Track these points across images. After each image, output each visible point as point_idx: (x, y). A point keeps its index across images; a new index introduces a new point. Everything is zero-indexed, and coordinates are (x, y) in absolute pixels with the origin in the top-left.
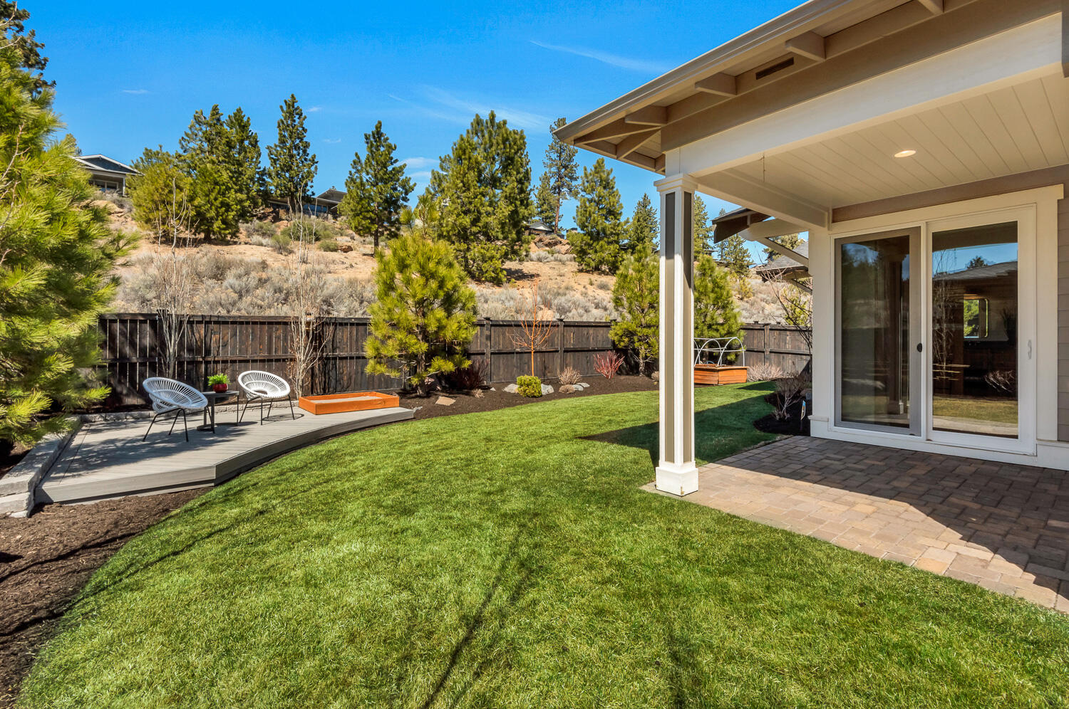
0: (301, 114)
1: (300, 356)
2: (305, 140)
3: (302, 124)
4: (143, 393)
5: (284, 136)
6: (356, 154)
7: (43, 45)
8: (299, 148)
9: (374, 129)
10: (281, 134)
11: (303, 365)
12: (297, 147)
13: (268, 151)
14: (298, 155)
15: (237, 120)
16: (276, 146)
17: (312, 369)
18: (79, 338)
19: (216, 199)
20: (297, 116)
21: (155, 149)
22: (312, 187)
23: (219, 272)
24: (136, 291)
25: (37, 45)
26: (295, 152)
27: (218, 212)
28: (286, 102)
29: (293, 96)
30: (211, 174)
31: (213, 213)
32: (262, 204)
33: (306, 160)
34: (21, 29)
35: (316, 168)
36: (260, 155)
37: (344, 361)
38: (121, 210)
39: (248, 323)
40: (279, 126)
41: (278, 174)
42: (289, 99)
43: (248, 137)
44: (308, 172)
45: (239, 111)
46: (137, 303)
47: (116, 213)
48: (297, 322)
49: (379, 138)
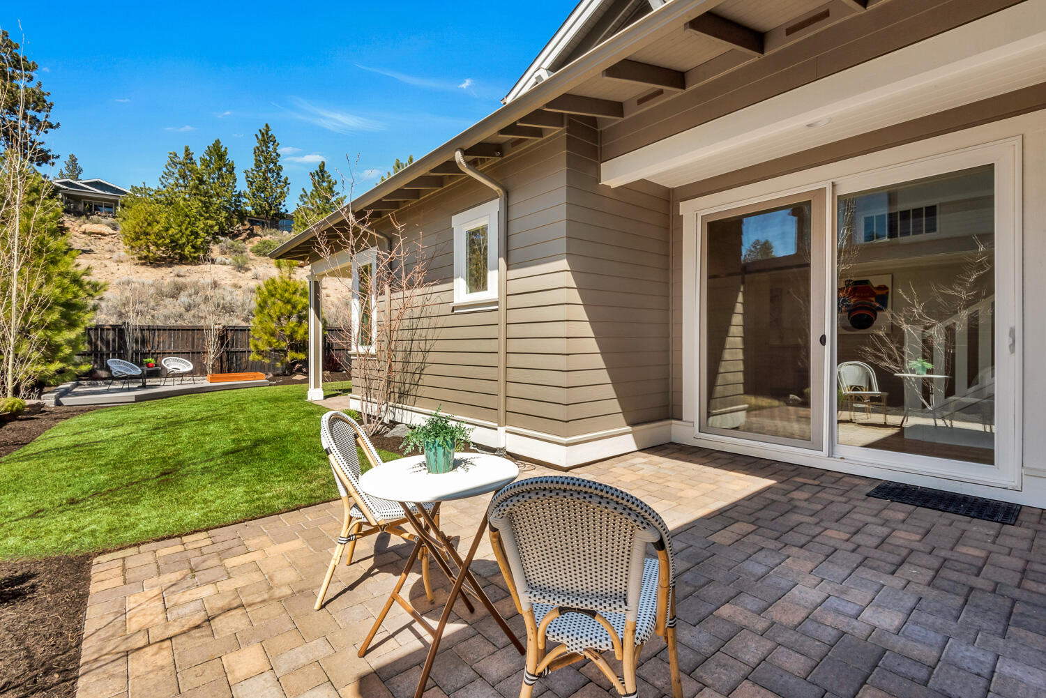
0: (275, 141)
1: (211, 350)
2: (278, 164)
3: (275, 149)
4: (108, 369)
5: (260, 161)
6: (303, 189)
7: (49, 93)
8: (273, 171)
9: (318, 169)
10: (256, 160)
11: (212, 356)
12: (271, 171)
13: (245, 174)
14: (273, 177)
15: (215, 150)
16: (252, 170)
17: (221, 357)
18: (75, 339)
19: (186, 229)
20: (272, 143)
21: (140, 185)
22: (284, 206)
23: (177, 291)
24: (116, 308)
25: (44, 94)
26: (269, 175)
27: (189, 239)
28: (260, 131)
29: (267, 126)
30: (183, 209)
31: (184, 240)
32: (237, 223)
33: (279, 181)
34: (31, 79)
35: (288, 189)
36: (235, 180)
37: (244, 354)
38: (115, 232)
39: (179, 330)
40: (255, 152)
41: (254, 195)
42: (263, 128)
43: (225, 165)
44: (281, 192)
45: (218, 142)
46: (115, 316)
47: (110, 234)
48: (209, 329)
49: (323, 175)
